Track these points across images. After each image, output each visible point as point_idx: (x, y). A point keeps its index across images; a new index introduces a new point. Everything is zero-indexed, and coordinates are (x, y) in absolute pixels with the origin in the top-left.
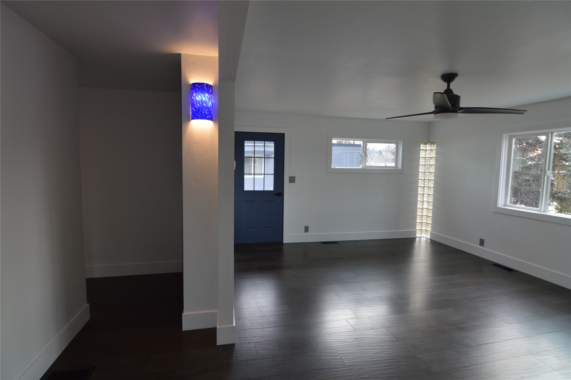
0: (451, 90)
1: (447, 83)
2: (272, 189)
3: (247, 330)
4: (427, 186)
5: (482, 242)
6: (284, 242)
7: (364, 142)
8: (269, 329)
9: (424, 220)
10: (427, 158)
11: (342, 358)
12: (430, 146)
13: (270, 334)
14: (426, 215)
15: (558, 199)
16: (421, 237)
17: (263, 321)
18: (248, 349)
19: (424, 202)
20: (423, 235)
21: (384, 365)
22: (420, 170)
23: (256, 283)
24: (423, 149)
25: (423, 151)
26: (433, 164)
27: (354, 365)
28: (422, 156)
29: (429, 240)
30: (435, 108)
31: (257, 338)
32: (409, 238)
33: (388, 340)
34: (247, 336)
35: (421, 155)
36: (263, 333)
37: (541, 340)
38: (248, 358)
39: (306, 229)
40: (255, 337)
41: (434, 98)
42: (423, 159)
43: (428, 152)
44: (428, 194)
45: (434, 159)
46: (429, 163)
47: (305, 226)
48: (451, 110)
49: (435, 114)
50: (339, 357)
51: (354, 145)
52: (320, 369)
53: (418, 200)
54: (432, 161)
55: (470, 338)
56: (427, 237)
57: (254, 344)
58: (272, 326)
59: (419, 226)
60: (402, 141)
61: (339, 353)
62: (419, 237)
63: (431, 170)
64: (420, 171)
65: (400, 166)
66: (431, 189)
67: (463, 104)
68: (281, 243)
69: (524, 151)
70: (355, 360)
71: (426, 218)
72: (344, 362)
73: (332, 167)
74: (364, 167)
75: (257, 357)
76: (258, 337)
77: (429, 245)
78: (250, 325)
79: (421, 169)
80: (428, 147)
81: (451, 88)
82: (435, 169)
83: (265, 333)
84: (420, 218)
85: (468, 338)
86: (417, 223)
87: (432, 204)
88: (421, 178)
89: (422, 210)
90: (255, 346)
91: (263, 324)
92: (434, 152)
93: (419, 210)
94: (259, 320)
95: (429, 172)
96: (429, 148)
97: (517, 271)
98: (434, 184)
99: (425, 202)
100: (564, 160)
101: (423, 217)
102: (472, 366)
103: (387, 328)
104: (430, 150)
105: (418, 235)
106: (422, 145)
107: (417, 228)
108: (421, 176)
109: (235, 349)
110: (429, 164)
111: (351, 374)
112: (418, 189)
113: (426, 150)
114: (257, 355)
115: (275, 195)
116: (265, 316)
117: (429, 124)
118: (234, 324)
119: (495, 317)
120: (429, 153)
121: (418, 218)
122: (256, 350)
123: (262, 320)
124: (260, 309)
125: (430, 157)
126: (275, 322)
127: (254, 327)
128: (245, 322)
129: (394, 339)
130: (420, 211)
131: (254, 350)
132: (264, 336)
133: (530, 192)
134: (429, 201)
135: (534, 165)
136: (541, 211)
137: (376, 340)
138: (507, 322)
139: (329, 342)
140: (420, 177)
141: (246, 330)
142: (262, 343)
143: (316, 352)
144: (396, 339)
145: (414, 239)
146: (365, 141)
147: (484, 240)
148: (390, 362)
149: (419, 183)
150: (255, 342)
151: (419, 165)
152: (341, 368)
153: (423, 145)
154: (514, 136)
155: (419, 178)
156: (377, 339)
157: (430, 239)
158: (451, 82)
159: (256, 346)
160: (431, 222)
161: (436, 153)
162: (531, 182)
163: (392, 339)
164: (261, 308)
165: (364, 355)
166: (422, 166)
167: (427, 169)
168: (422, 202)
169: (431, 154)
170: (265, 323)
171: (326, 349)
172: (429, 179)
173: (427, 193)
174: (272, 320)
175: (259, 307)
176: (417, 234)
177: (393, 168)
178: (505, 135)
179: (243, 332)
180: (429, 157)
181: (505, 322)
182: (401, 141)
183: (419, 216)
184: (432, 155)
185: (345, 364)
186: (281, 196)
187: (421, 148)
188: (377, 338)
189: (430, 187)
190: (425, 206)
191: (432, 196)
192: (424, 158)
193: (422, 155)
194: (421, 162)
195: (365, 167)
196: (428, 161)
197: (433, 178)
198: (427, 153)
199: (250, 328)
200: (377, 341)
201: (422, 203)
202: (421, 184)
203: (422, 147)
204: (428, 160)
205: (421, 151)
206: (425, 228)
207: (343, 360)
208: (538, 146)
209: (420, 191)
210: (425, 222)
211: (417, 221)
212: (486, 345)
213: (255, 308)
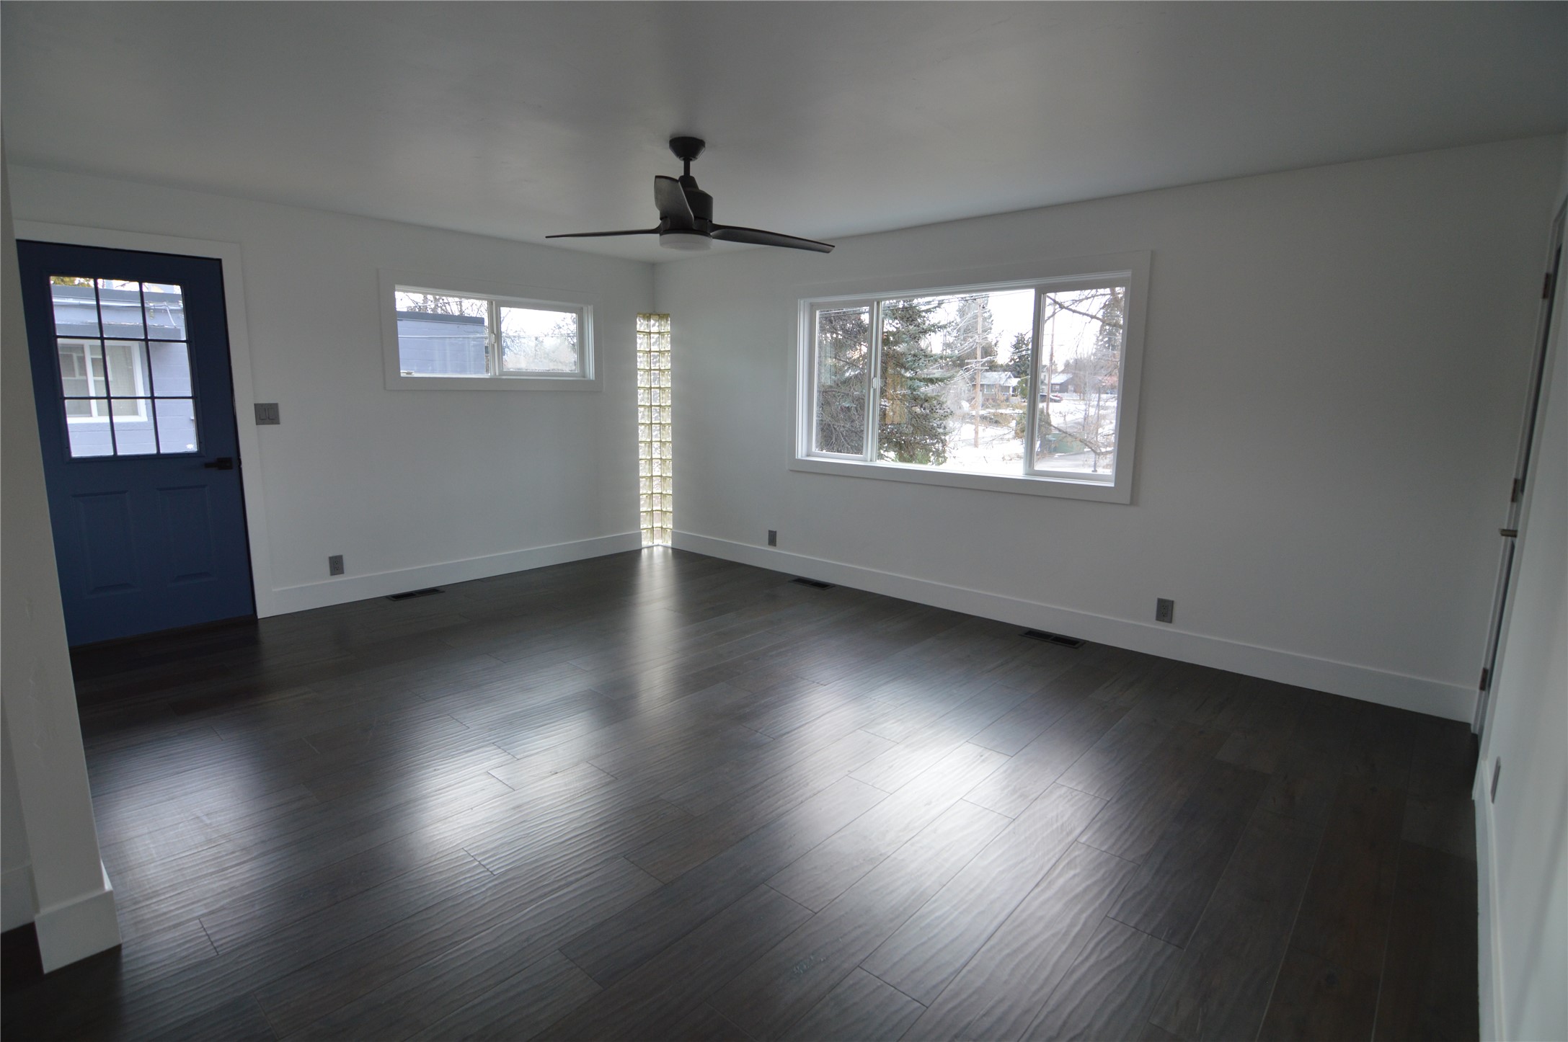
0: (693, 179)
1: (684, 159)
2: (192, 447)
3: (164, 893)
4: (658, 422)
5: (772, 538)
6: (261, 614)
7: (490, 304)
8: (245, 865)
9: (657, 505)
10: (652, 372)
11: (483, 863)
12: (657, 324)
13: (254, 878)
14: (660, 491)
15: (896, 446)
16: (653, 547)
17: (219, 852)
18: (175, 944)
19: (653, 461)
20: (657, 542)
21: (592, 841)
22: (639, 382)
23: (172, 752)
24: (642, 329)
25: (642, 336)
26: (667, 368)
27: (519, 867)
28: (640, 347)
29: (670, 551)
30: (661, 219)
31: (205, 902)
32: (625, 552)
33: (596, 786)
34: (165, 910)
35: (638, 346)
36: (226, 882)
37: (874, 700)
38: (181, 966)
39: (336, 565)
40: (199, 901)
41: (658, 191)
42: (643, 356)
43: (653, 338)
44: (661, 441)
45: (668, 357)
46: (657, 364)
47: (331, 555)
48: (694, 228)
49: (661, 235)
50: (477, 863)
51: (463, 319)
52: (427, 909)
53: (640, 457)
54: (663, 360)
55: (760, 731)
56: (665, 544)
57: (198, 921)
58: (255, 854)
59: (645, 520)
60: (591, 308)
61: (475, 855)
62: (648, 547)
63: (664, 383)
64: (639, 385)
65: (591, 373)
66: (666, 430)
67: (719, 217)
68: (251, 619)
69: (839, 347)
70: (519, 854)
71: (659, 500)
72: (491, 870)
73: (402, 375)
74: (497, 374)
75: (217, 952)
76: (208, 901)
77: (671, 562)
78: (172, 877)
79: (642, 379)
80: (654, 326)
81: (692, 174)
82: (672, 361)
83: (235, 879)
84: (648, 501)
85: (756, 731)
86: (642, 514)
87: (670, 464)
88: (642, 403)
89: (650, 481)
90: (200, 926)
91: (219, 860)
92: (668, 338)
93: (643, 482)
94: (204, 852)
95: (660, 388)
96: (655, 329)
97: (834, 586)
98: (672, 415)
99: (656, 461)
100: (903, 366)
101: (654, 499)
102: (766, 780)
103: (590, 762)
104: (659, 333)
105: (645, 543)
106: (640, 321)
107: (642, 527)
108: (642, 398)
109: (124, 960)
110: (658, 368)
111: (511, 889)
112: (637, 429)
113: (650, 333)
114: (215, 948)
115: (208, 465)
116: (224, 836)
117: (652, 268)
118: (108, 886)
119: (801, 678)
120: (656, 341)
121: (642, 502)
122: (207, 935)
123: (215, 848)
124: (202, 821)
125: (660, 352)
126: (263, 842)
127: (188, 878)
128: (148, 873)
129: (609, 780)
130: (645, 485)
131: (202, 937)
132: (231, 889)
133: (852, 432)
134: (664, 458)
135: (856, 376)
136: (866, 461)
137: (567, 794)
138: (821, 683)
139: (444, 838)
140: (641, 401)
141: (159, 895)
142: (225, 909)
143: (407, 874)
144: (612, 778)
145: (638, 552)
146: (494, 303)
147: (776, 532)
148: (604, 829)
149: (640, 415)
150: (199, 918)
151: (634, 371)
152: (484, 885)
153: (642, 321)
154: (819, 306)
155: (639, 403)
156: (568, 792)
157: (672, 548)
158: (691, 160)
159: (205, 926)
160: (670, 509)
161: (672, 342)
162: (853, 411)
163: (603, 782)
164: (205, 818)
165: (540, 836)
166: (642, 373)
167: (654, 381)
168: (648, 444)
169: (662, 344)
170: (227, 855)
171: (438, 856)
172: (660, 406)
173: (659, 440)
174: (251, 838)
175: (198, 818)
176: (643, 540)
177: (576, 377)
178: (802, 302)
179: (148, 902)
180: (658, 350)
181: (818, 683)
182: (589, 307)
183: (645, 496)
184: (663, 346)
185: (495, 873)
186: (230, 467)
187: (638, 328)
188: (569, 789)
189: (664, 425)
190: (657, 472)
191: (669, 446)
192: (646, 352)
193: (642, 346)
194: (641, 362)
195: (500, 375)
196: (655, 360)
197: (670, 401)
198: (653, 341)
199: (174, 885)
200: (569, 796)
201: (649, 465)
202: (642, 418)
203: (641, 325)
204: (655, 357)
205: (638, 335)
206: (659, 525)
207: (488, 867)
208: (861, 337)
209: (643, 435)
210: (659, 508)
211: (642, 509)
212: (789, 735)
213: (181, 825)
